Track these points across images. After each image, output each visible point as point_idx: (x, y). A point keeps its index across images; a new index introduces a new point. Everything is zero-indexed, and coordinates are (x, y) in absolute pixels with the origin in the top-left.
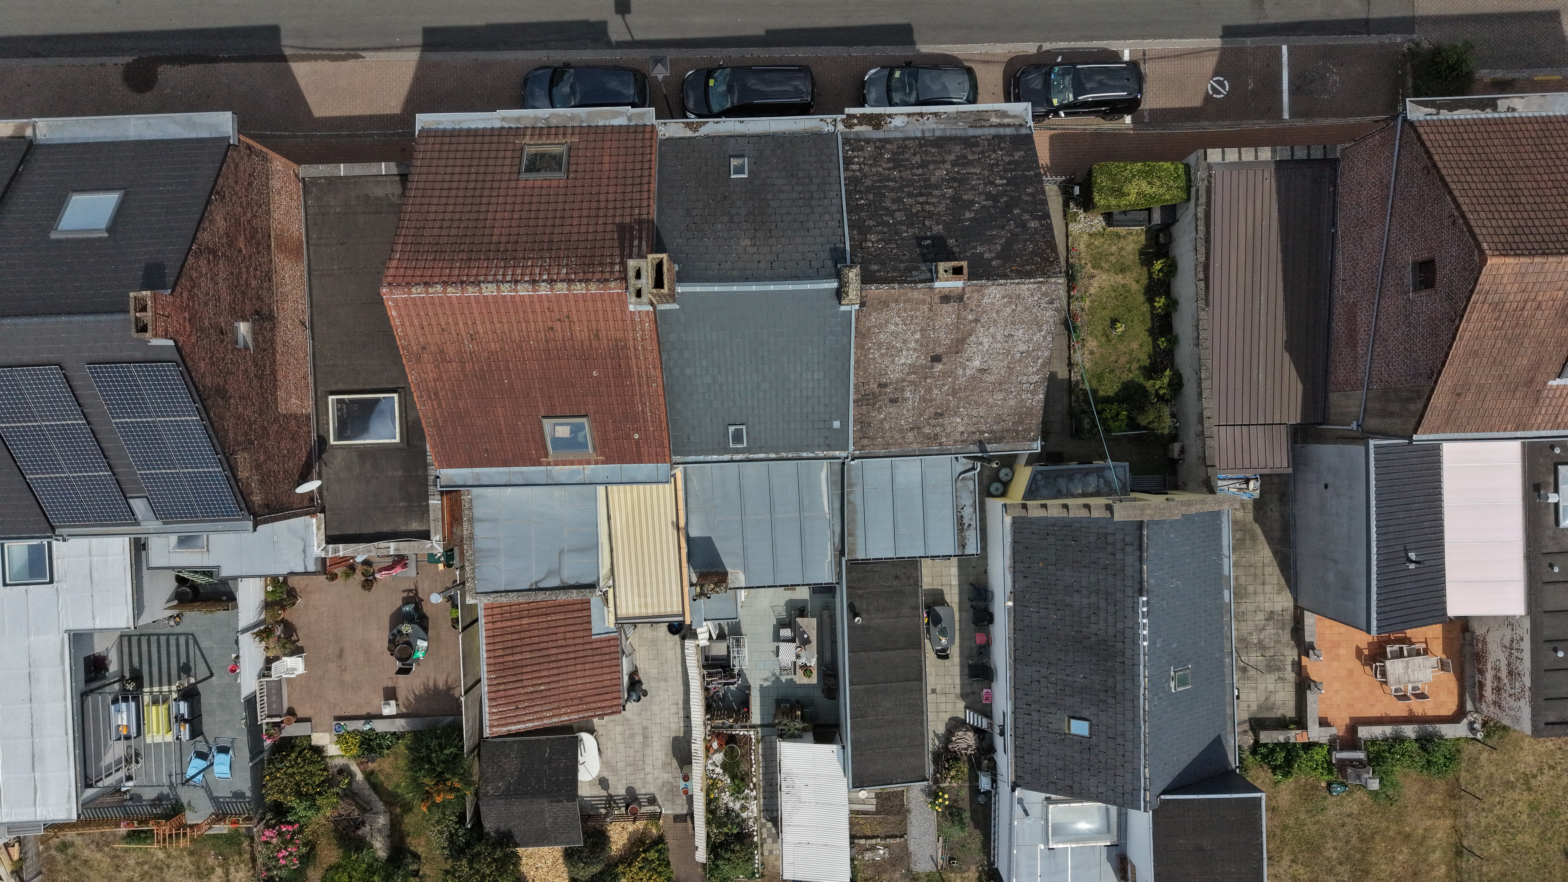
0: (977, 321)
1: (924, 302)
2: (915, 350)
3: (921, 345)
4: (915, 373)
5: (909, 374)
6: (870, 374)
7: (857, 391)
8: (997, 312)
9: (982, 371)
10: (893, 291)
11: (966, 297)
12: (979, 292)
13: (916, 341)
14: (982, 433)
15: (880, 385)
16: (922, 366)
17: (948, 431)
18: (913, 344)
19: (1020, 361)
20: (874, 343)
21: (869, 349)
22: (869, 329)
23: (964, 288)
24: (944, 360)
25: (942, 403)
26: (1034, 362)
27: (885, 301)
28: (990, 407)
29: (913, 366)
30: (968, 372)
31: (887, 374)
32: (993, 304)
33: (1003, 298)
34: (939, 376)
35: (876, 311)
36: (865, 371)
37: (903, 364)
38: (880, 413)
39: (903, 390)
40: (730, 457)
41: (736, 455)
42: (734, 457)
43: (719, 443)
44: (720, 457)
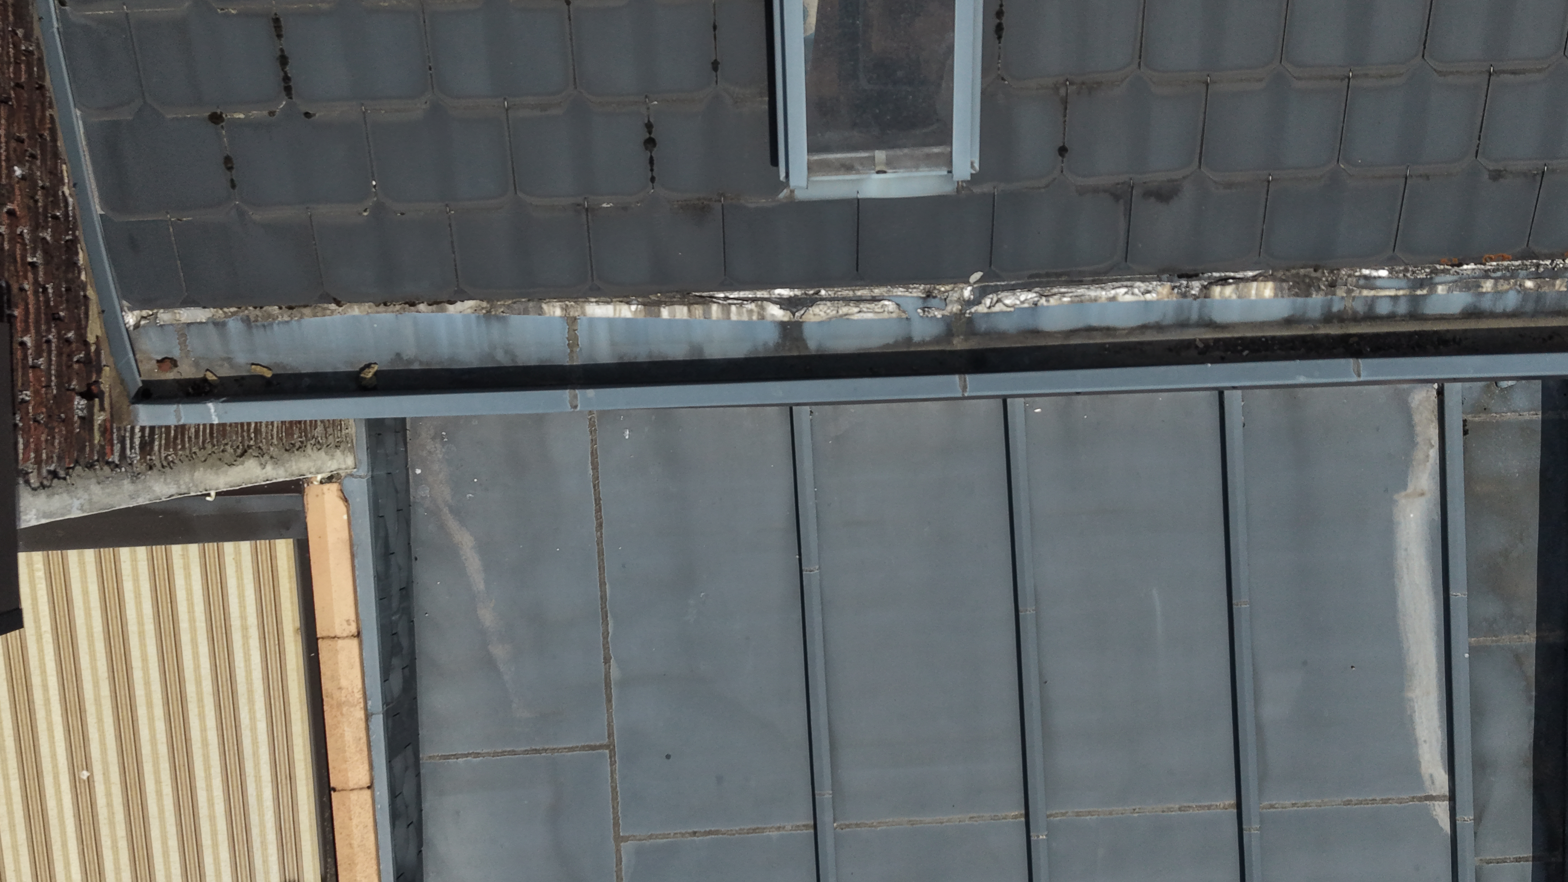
40: (776, 312)
41: (847, 300)
42: (818, 313)
43: (650, 143)
44: (665, 312)
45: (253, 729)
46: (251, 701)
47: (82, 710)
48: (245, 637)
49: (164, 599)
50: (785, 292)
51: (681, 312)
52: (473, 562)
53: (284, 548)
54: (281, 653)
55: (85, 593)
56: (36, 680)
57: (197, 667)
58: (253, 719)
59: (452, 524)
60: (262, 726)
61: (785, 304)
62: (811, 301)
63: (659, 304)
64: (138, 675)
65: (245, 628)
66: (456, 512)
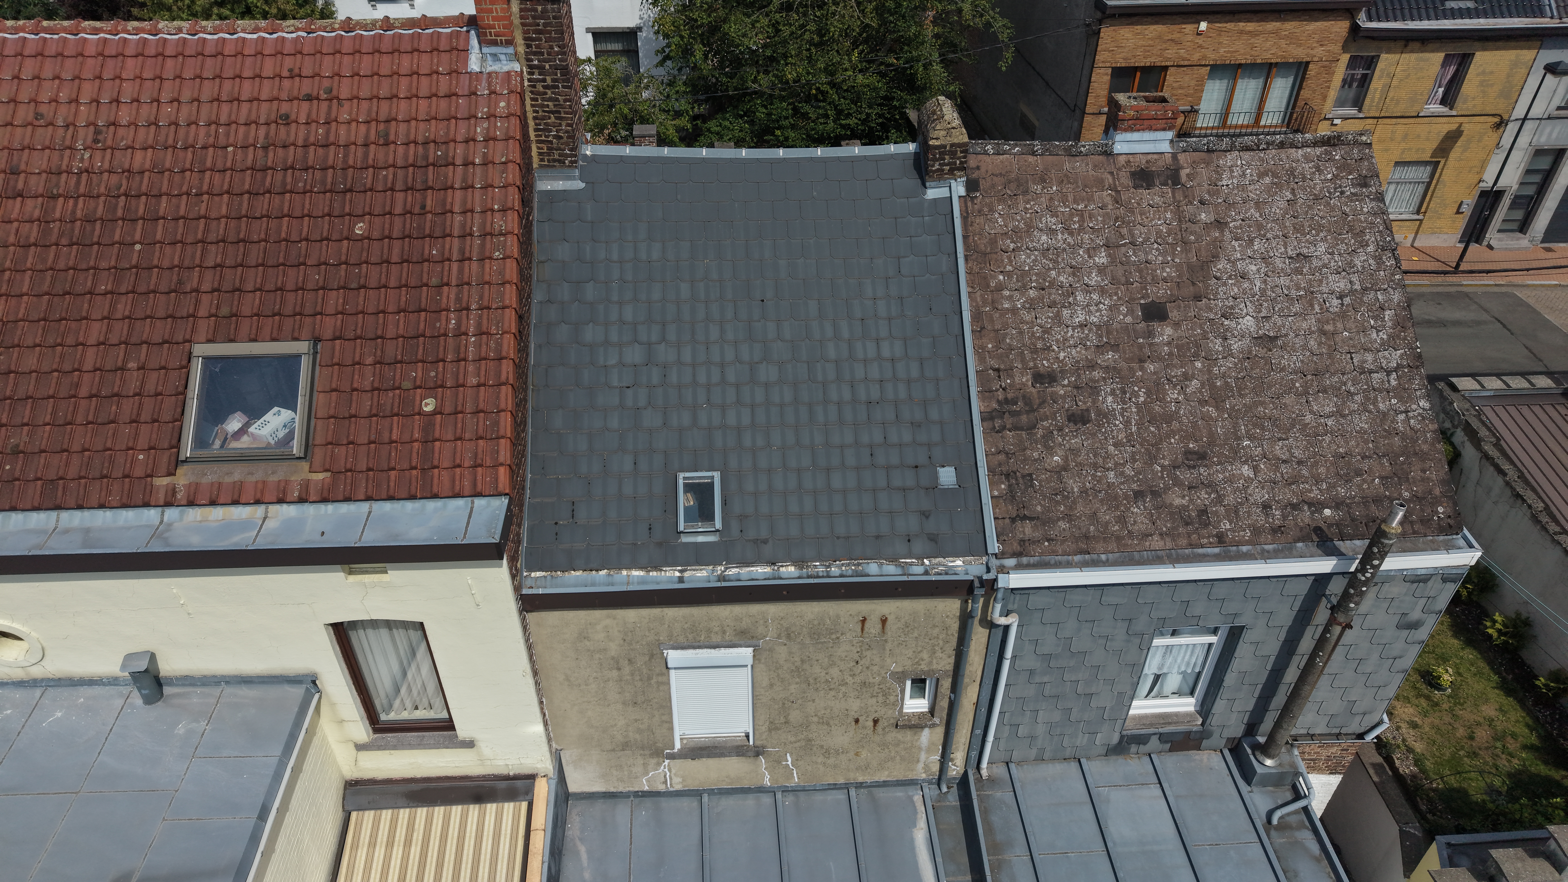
0: (1220, 224)
1: (1100, 184)
2: (1102, 291)
3: (1114, 281)
4: (1115, 347)
5: (1100, 348)
6: (1011, 348)
7: (986, 392)
8: (1258, 205)
9: (1267, 341)
10: (1031, 159)
11: (1184, 173)
12: (1208, 164)
13: (1101, 270)
14: (1316, 506)
15: (1038, 377)
16: (1126, 328)
17: (1230, 500)
18: (1094, 279)
19: (1343, 315)
20: (1009, 274)
21: (1000, 288)
22: (993, 242)
23: (1174, 156)
24: (1174, 314)
25: (1195, 425)
26: (1375, 318)
27: (1017, 180)
28: (1314, 435)
29: (1103, 328)
30: (1236, 346)
31: (1049, 348)
32: (1242, 188)
33: (1261, 175)
34: (1170, 354)
35: (1002, 199)
36: (999, 342)
37: (1082, 326)
38: (1050, 451)
39: (1094, 390)
40: (677, 574)
41: (694, 570)
42: (687, 574)
43: (650, 529)
44: (651, 574)
45: (501, 872)
46: (502, 861)
47: (443, 865)
48: (505, 838)
49: (481, 824)
50: (679, 568)
51: (655, 573)
52: (584, 856)
53: (524, 805)
54: (516, 845)
55: (455, 822)
56: (430, 854)
57: (486, 849)
58: (502, 868)
59: (578, 843)
60: (504, 871)
61: (680, 571)
62: (686, 570)
63: (650, 571)
64: (465, 852)
65: (506, 834)
66: (581, 839)
